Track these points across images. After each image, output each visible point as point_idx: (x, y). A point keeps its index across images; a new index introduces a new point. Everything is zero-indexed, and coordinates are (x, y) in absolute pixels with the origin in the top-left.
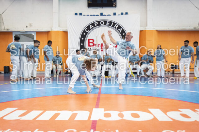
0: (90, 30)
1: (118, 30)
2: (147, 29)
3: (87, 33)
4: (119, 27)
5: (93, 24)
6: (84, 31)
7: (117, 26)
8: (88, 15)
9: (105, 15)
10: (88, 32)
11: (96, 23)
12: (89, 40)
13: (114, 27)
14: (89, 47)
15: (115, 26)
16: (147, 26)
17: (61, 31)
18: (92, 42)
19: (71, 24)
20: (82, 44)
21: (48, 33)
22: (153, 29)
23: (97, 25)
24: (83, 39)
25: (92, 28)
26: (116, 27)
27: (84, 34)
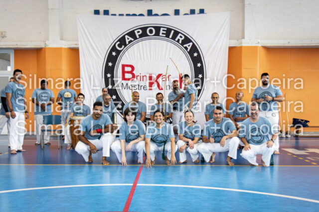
0: (126, 45)
1: (185, 46)
2: (243, 45)
3: (118, 52)
4: (187, 40)
5: (132, 34)
6: (114, 49)
7: (181, 37)
8: (122, 15)
9: (156, 15)
10: (121, 51)
11: (138, 32)
12: (124, 66)
13: (176, 40)
14: (125, 82)
15: (178, 37)
16: (243, 37)
17: (65, 48)
18: (130, 71)
19: (84, 30)
20: (109, 75)
21: (38, 51)
22: (257, 45)
23: (141, 36)
24: (110, 64)
25: (130, 42)
26: (179, 40)
27: (114, 54)
